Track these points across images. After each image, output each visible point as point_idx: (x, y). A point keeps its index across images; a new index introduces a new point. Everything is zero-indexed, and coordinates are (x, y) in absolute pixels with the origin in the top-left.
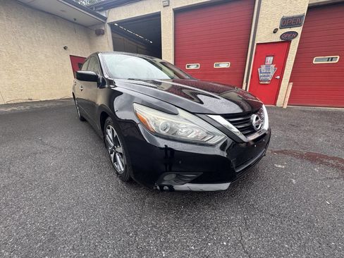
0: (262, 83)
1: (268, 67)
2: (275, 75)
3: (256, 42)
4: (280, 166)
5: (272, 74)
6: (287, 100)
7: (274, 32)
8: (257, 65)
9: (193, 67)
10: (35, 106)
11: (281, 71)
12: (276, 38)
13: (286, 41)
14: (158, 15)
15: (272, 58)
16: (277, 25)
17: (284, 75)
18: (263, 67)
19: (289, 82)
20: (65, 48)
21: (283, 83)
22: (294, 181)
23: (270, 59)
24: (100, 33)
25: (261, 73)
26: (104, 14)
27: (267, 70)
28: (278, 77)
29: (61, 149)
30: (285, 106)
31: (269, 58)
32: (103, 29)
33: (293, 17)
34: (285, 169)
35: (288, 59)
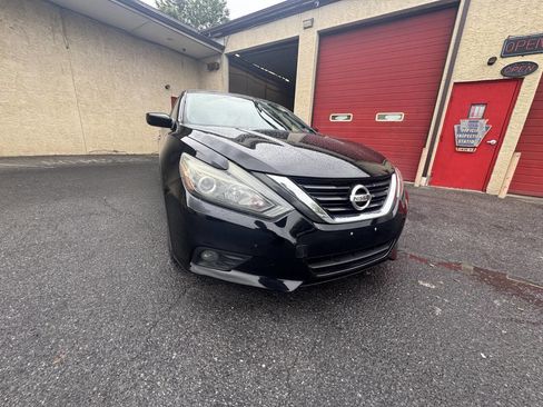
0: (460, 150)
1: (474, 123)
2: (487, 137)
3: (453, 81)
4: (427, 285)
5: (481, 136)
6: (508, 183)
7: (490, 64)
8: (452, 119)
9: (341, 118)
10: (119, 160)
11: (499, 131)
12: (494, 73)
13: (513, 79)
14: (295, 41)
15: (482, 108)
16: (497, 51)
17: (506, 138)
18: (464, 124)
19: (516, 151)
20: (167, 87)
21: (501, 154)
22: (438, 311)
23: (478, 110)
24: (214, 67)
25: (459, 132)
26: (221, 42)
27: (473, 129)
28: (493, 142)
29: (121, 213)
30: (503, 195)
31: (477, 108)
32: (219, 61)
33: (529, 38)
34: (434, 290)
35: (515, 110)
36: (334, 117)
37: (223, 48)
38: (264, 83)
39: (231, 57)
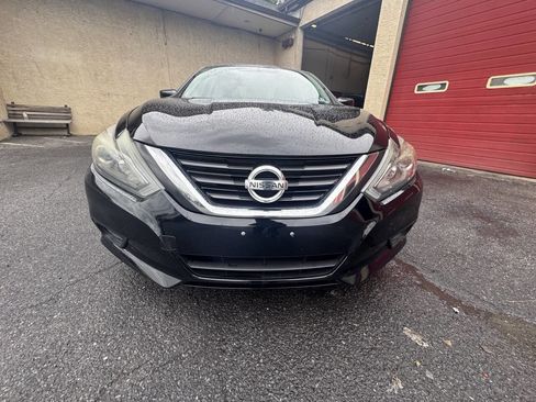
4: (417, 338)
9: (432, 88)
24: (288, 44)
26: (297, 15)
32: (293, 37)
36: (420, 88)
37: (297, 21)
38: (349, 56)
39: (307, 30)
